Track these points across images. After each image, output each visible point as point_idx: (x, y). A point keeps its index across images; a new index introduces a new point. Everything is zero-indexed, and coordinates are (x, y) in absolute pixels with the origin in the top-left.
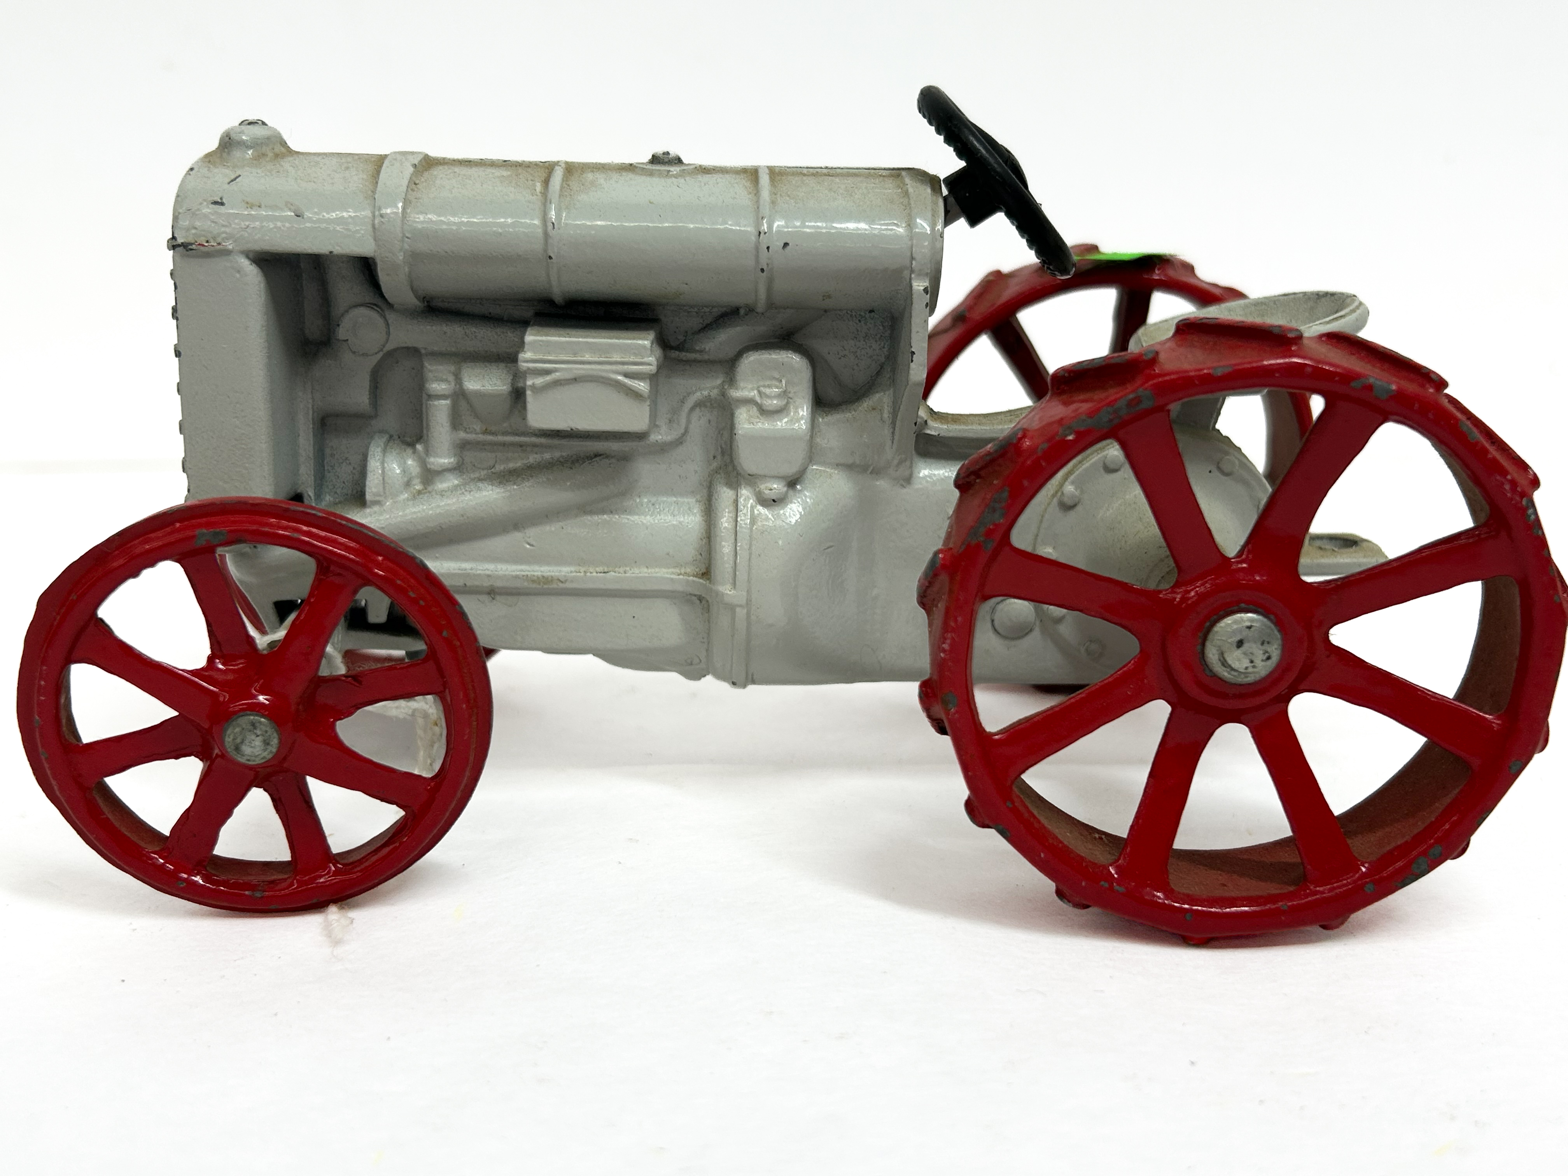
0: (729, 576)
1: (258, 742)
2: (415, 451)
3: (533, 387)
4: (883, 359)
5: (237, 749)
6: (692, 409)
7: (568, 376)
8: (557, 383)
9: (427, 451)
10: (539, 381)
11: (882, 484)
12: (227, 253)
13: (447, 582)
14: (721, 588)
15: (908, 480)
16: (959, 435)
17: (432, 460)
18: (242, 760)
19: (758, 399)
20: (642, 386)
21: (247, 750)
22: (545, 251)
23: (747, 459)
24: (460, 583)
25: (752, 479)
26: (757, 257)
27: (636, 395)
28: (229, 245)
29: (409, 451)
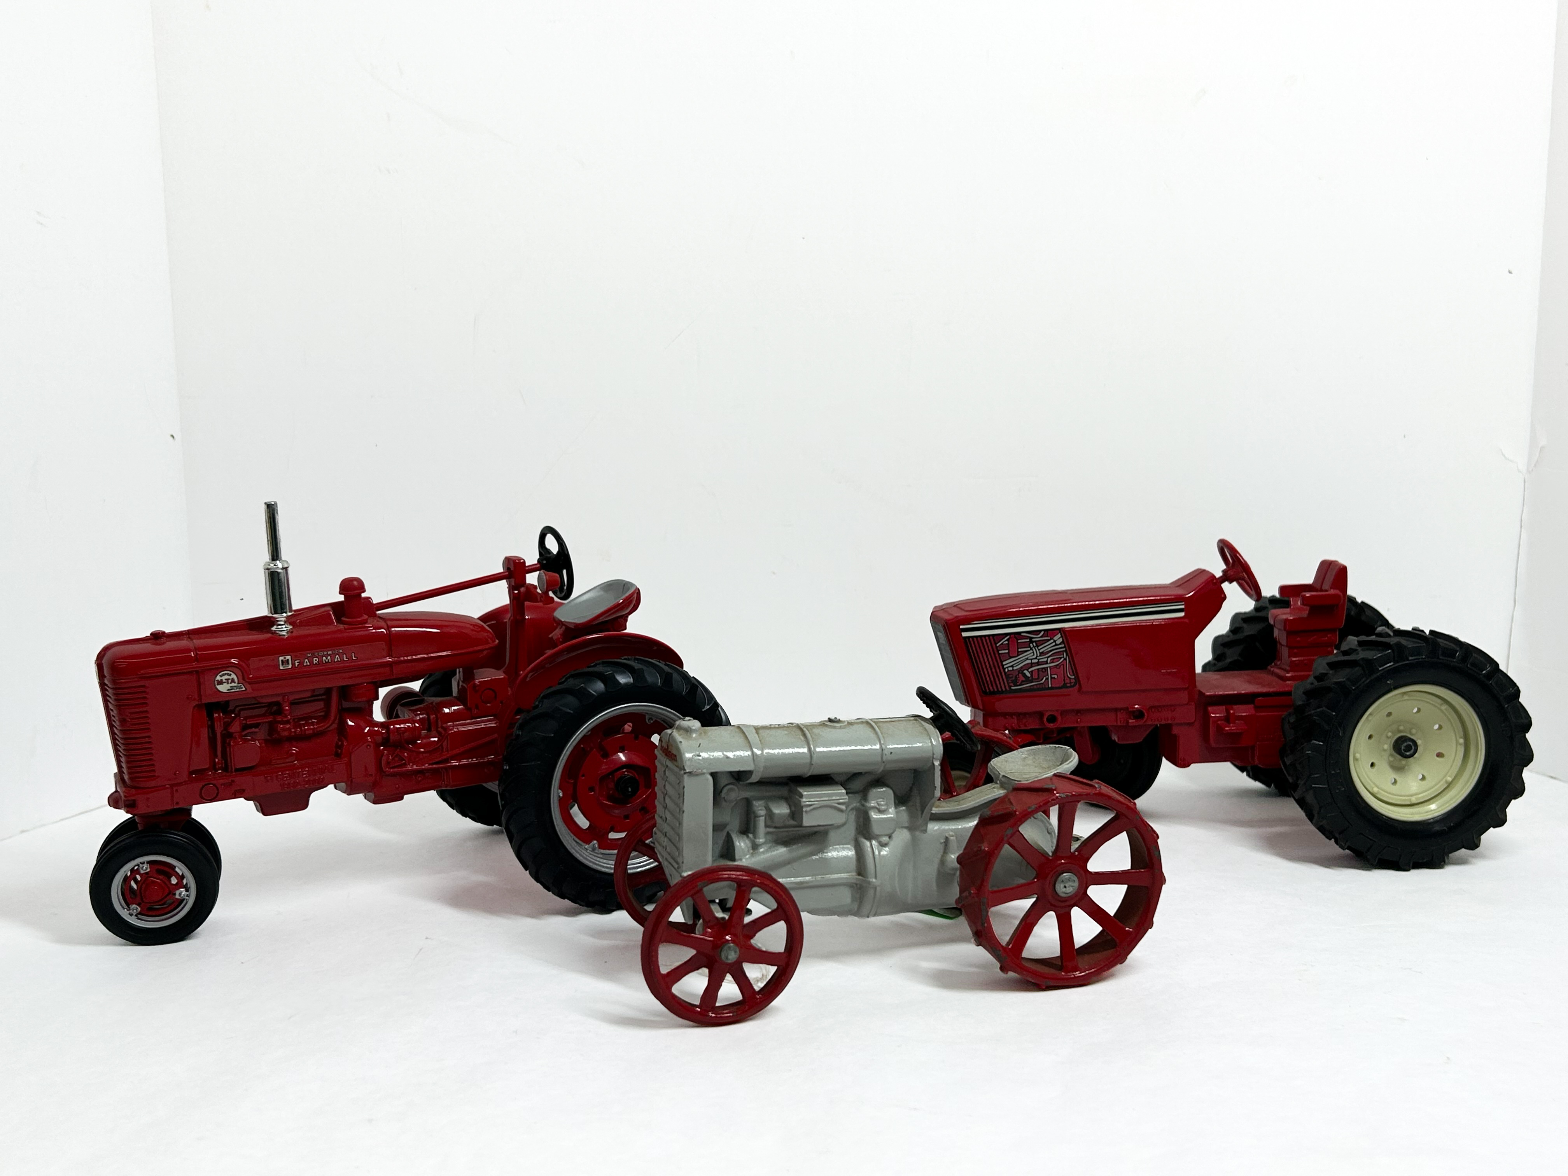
0: (874, 876)
1: (733, 953)
2: (748, 837)
3: (806, 812)
4: (911, 785)
5: (727, 958)
6: (849, 811)
7: (818, 806)
8: (814, 809)
9: (755, 837)
10: (808, 809)
11: (917, 833)
12: (704, 774)
13: (787, 886)
14: (871, 880)
15: (925, 831)
16: (942, 812)
17: (757, 840)
18: (729, 962)
19: (878, 807)
20: (843, 807)
21: (730, 957)
22: (811, 762)
23: (876, 829)
24: (792, 886)
25: (876, 837)
26: (882, 758)
27: (841, 811)
28: (705, 771)
29: (745, 836)
